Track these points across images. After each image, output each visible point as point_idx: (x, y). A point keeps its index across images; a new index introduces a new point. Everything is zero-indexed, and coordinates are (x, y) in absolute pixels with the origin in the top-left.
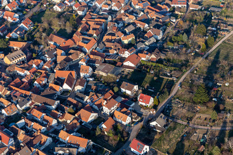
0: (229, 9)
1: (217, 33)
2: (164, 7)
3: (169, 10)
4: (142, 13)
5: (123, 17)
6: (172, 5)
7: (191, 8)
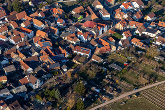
0: (131, 70)
1: (98, 97)
2: (63, 51)
3: (67, 56)
4: (36, 54)
5: (12, 54)
6: (74, 51)
7: (93, 60)
